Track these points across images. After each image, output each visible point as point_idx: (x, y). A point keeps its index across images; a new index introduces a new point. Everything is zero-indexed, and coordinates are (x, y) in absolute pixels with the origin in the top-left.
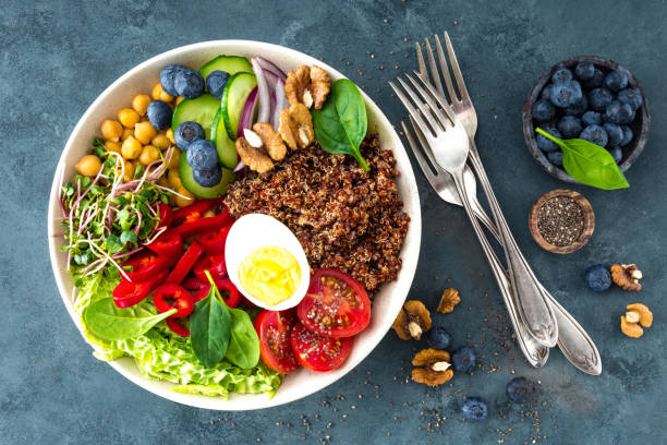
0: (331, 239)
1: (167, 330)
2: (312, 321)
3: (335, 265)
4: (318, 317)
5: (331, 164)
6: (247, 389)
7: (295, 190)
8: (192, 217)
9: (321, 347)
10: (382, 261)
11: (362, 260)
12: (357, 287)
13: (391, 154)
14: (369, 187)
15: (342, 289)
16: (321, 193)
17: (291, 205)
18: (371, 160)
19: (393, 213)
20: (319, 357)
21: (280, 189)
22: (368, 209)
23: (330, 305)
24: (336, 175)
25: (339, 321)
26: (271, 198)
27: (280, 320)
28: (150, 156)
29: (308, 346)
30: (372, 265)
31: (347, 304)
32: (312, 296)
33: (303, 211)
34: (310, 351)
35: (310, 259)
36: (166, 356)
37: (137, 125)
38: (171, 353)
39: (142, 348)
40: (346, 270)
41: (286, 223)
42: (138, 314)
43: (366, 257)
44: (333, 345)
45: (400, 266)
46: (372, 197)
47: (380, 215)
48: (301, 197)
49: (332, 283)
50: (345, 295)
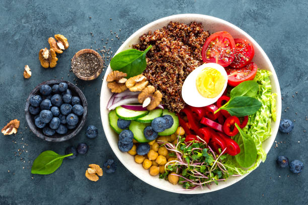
2: (229, 58)
4: (227, 56)
5: (151, 64)
7: (167, 78)
8: (189, 126)
9: (241, 52)
10: (194, 31)
11: (195, 41)
12: (209, 40)
13: (141, 37)
14: (159, 43)
15: (211, 47)
16: (166, 66)
17: (175, 79)
18: (146, 45)
19: (170, 30)
20: (246, 52)
21: (168, 86)
22: (170, 42)
23: (220, 52)
24: (156, 61)
25: (227, 45)
26: (173, 89)
27: (232, 74)
28: (163, 151)
29: (242, 58)
30: (197, 35)
31: (218, 44)
32: (217, 59)
33: (177, 73)
34: (244, 57)
35: (199, 65)
36: (260, 125)
37: (150, 159)
38: (257, 123)
39: (258, 137)
40: (202, 47)
41: (184, 80)
42: (242, 142)
43: (193, 38)
44: (239, 47)
45: (194, 22)
48: (170, 75)
49: (209, 53)
50: (214, 46)
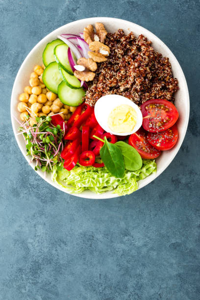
0: (138, 88)
1: (95, 169)
2: (152, 128)
3: (147, 98)
4: (154, 125)
5: (120, 58)
6: (145, 175)
7: (111, 78)
8: (77, 117)
9: (164, 137)
10: (167, 84)
11: (157, 89)
12: (164, 102)
13: (142, 36)
14: (141, 56)
15: (158, 107)
16: (122, 72)
17: (113, 85)
19: (159, 61)
20: (165, 141)
21: (104, 81)
22: (147, 65)
23: (156, 117)
24: (124, 61)
25: (165, 121)
26: (103, 88)
27: (139, 136)
29: (158, 140)
30: (164, 88)
31: (163, 111)
32: (148, 117)
33: (119, 84)
34: (160, 141)
35: (135, 102)
36: (101, 179)
38: (102, 177)
40: (153, 98)
41: (116, 94)
43: (159, 87)
44: (169, 133)
45: (177, 81)
46: (145, 59)
47: (154, 65)
48: (115, 78)
49: (151, 107)
50: (160, 108)
